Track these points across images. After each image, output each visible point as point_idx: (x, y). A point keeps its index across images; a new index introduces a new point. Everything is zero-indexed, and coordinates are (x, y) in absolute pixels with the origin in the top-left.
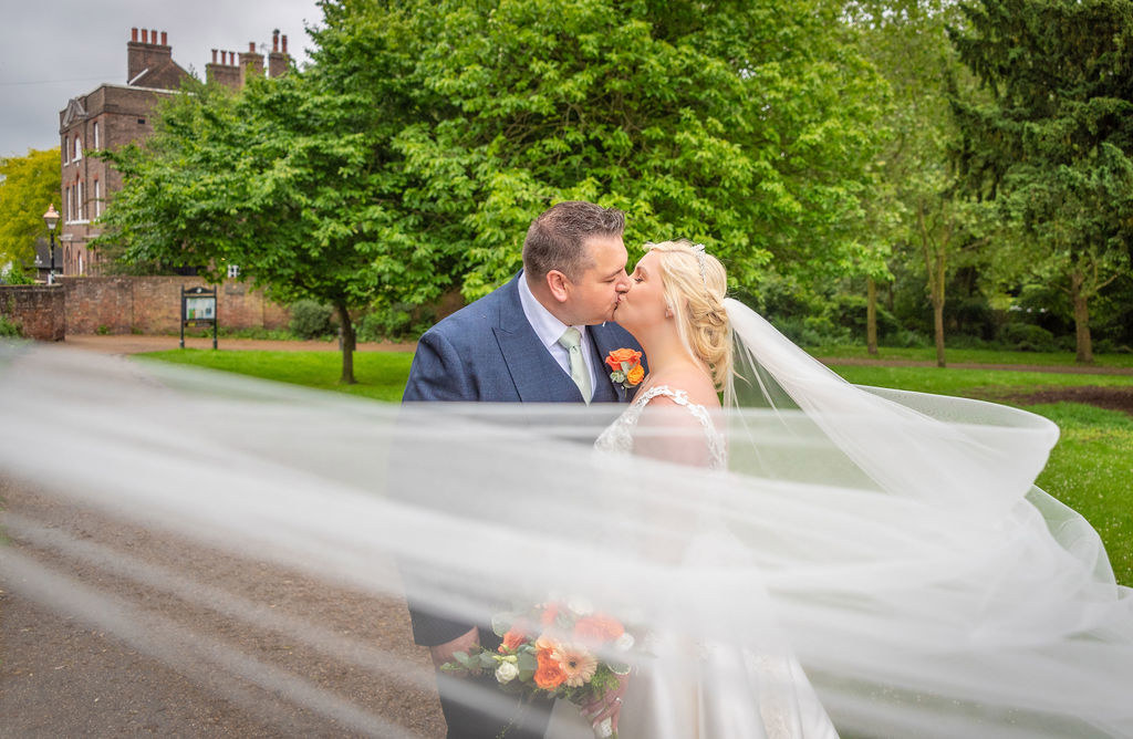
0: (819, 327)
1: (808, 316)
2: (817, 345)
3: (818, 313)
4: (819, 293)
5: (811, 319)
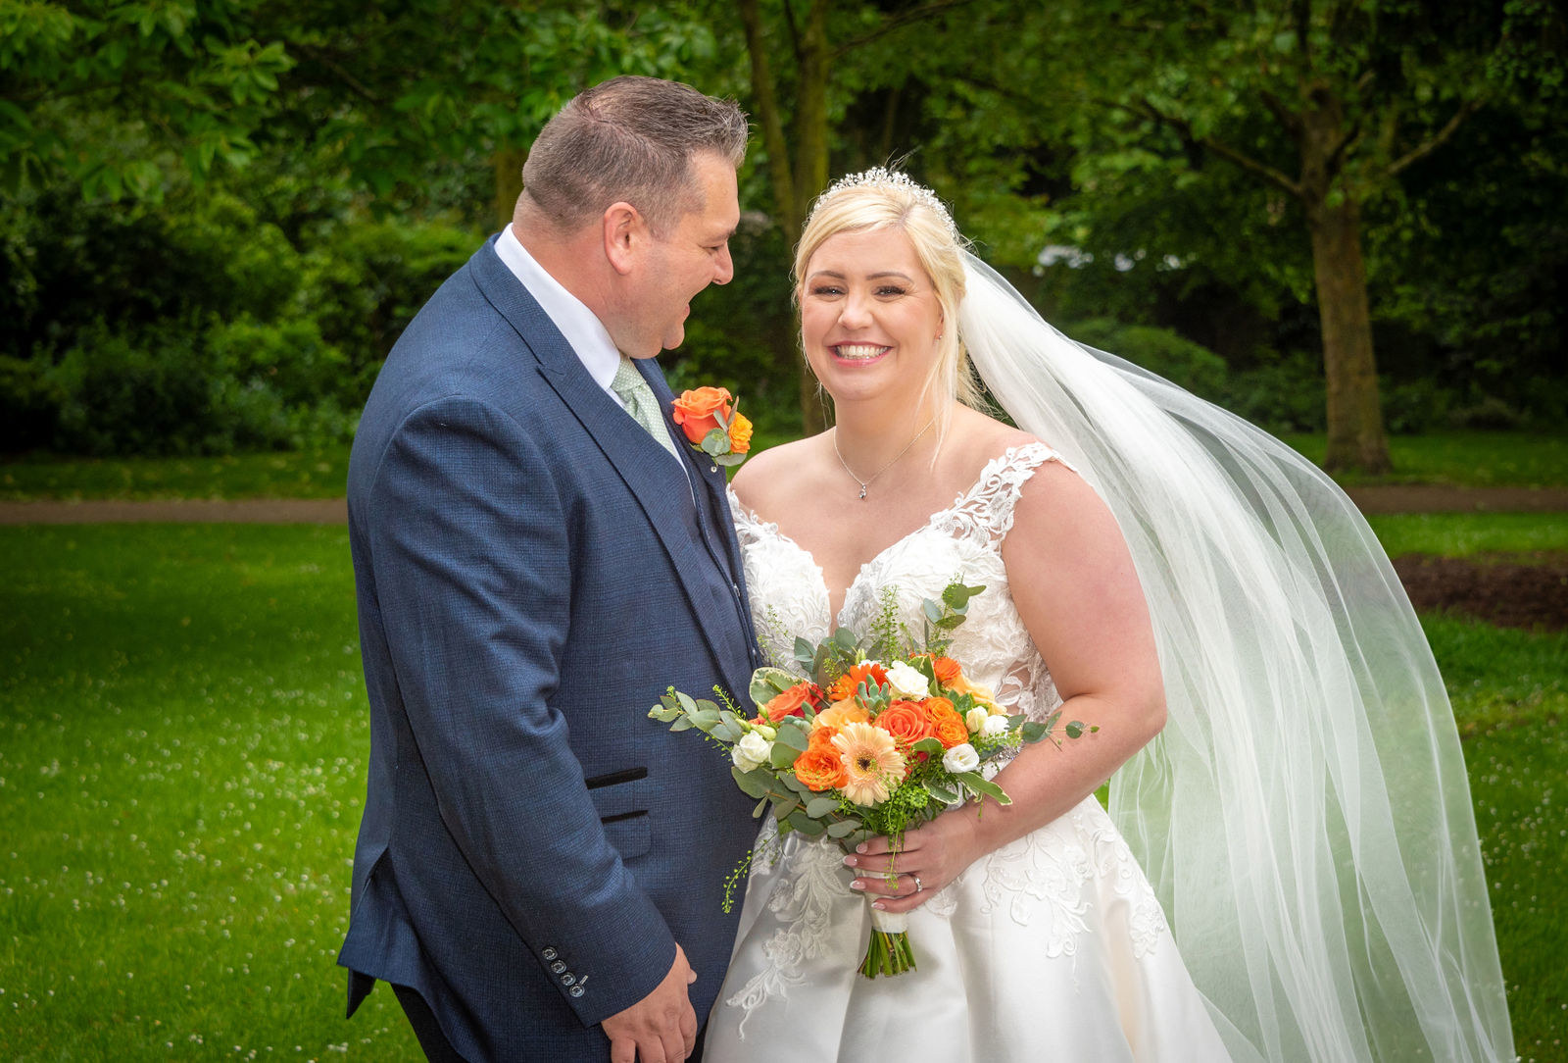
0: (283, 362)
1: (228, 320)
2: (282, 445)
3: (268, 305)
4: (268, 215)
5: (243, 329)
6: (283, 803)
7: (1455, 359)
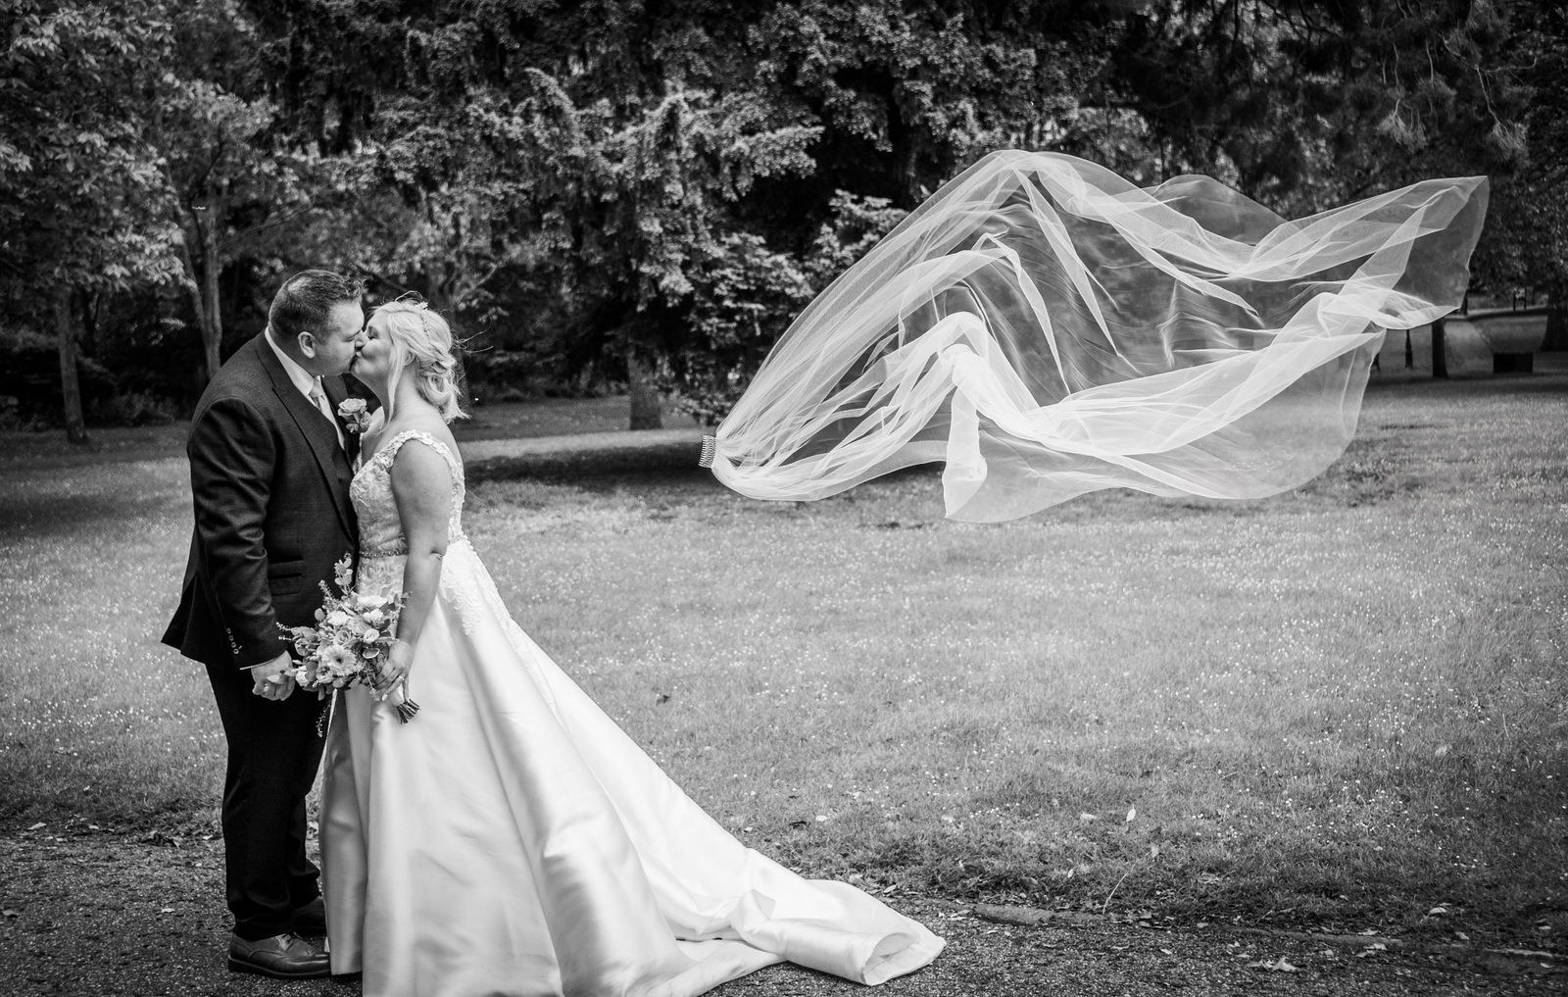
6: (20, 598)
7: (495, 372)
